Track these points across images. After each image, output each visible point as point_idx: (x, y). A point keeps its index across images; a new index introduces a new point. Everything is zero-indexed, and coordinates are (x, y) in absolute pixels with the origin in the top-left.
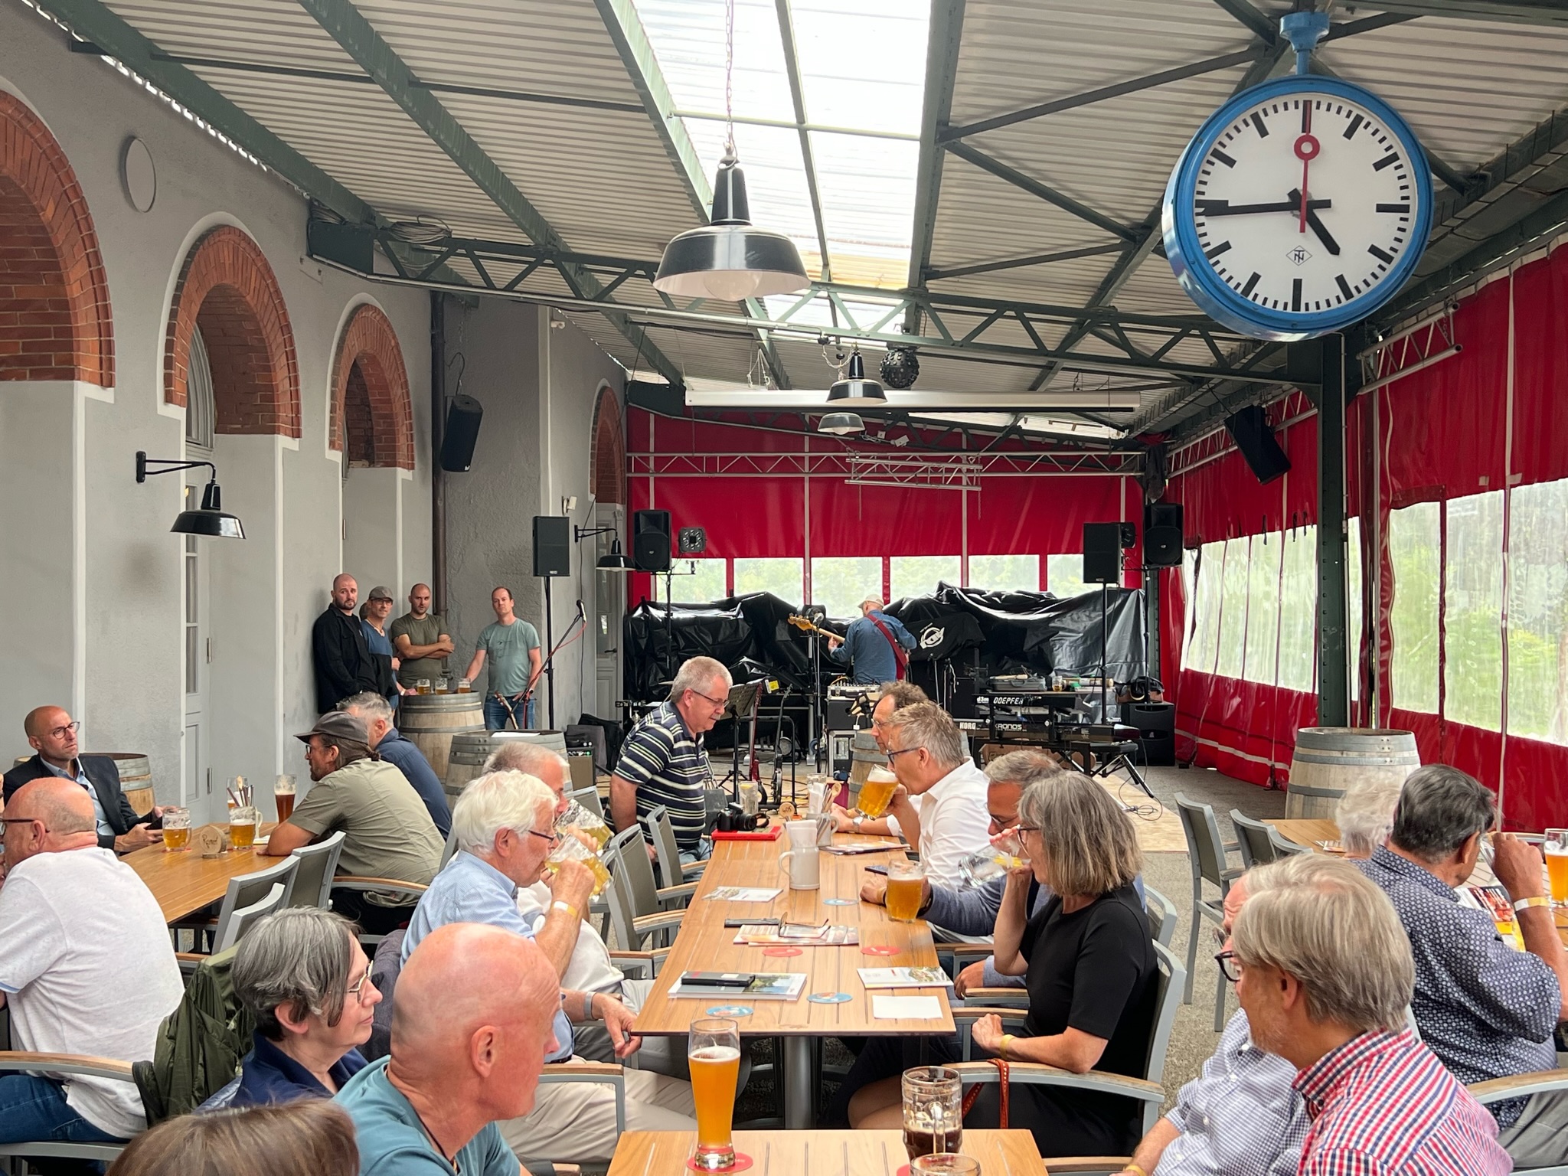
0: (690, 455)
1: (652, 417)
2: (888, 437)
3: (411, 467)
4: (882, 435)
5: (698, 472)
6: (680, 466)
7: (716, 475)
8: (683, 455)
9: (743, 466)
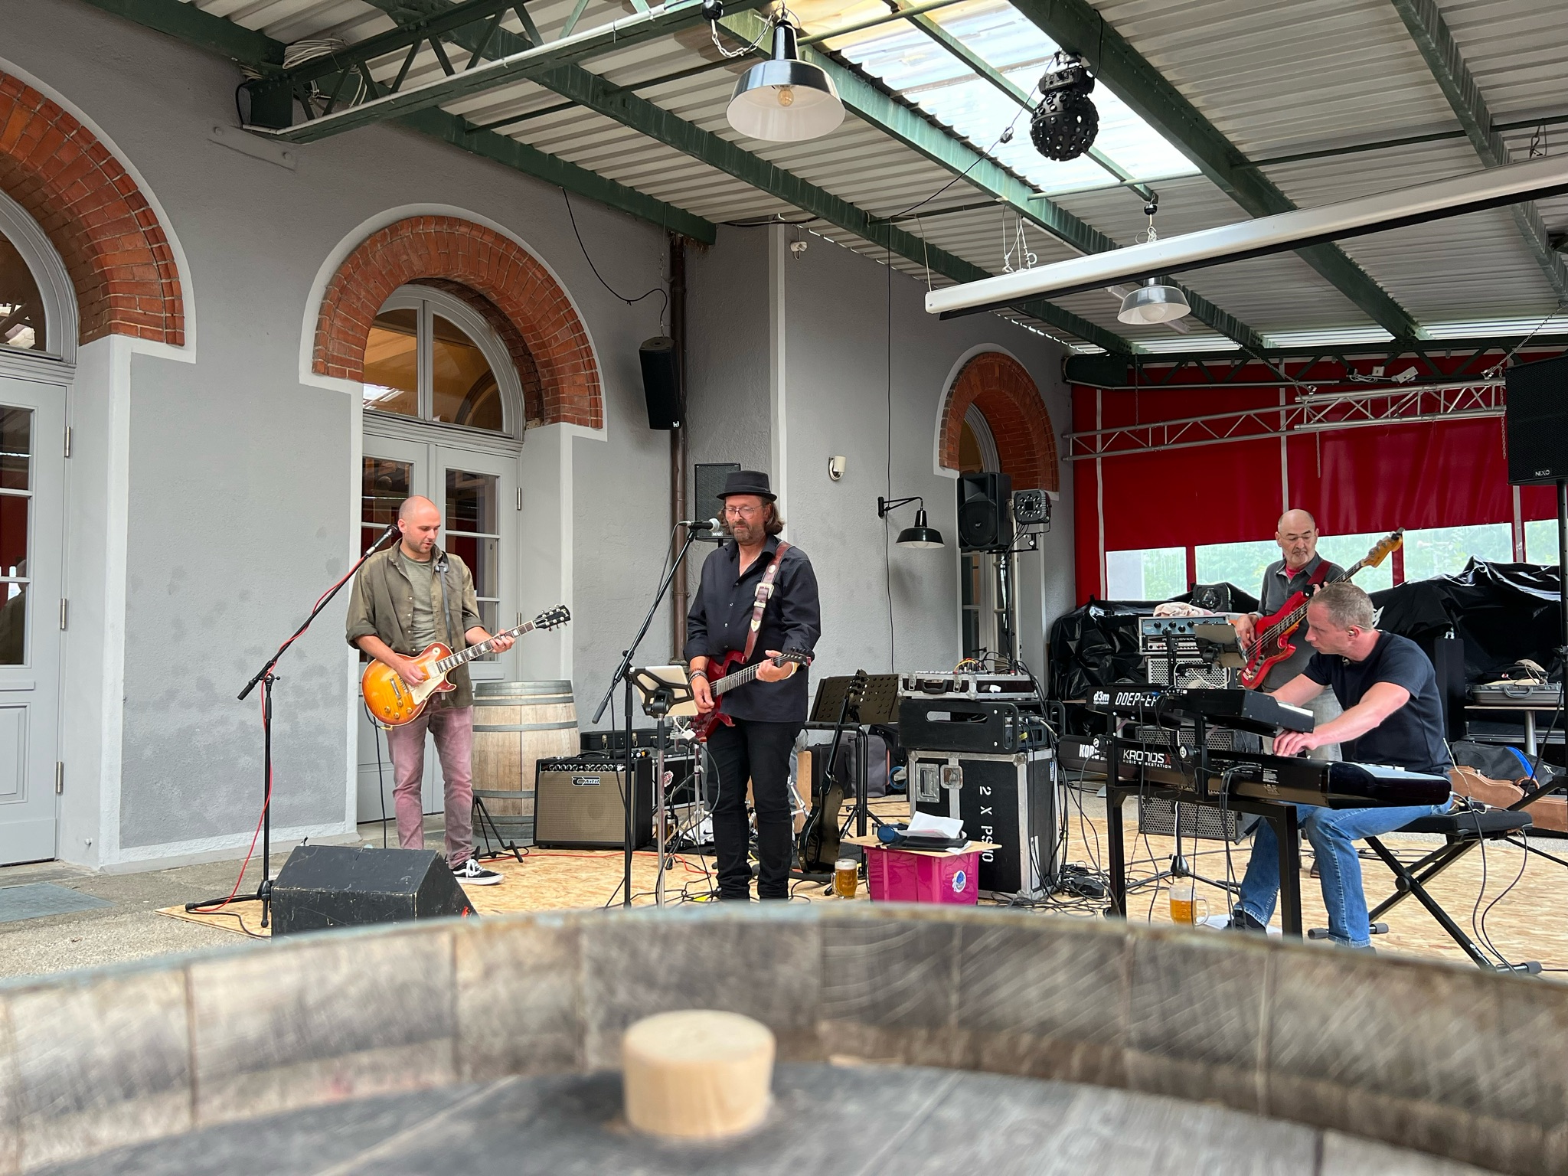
0: (1132, 428)
1: (1099, 393)
2: (1387, 374)
3: (598, 425)
4: (1379, 372)
5: (1144, 447)
6: (1123, 442)
7: (1163, 448)
8: (1125, 429)
9: (1196, 433)
